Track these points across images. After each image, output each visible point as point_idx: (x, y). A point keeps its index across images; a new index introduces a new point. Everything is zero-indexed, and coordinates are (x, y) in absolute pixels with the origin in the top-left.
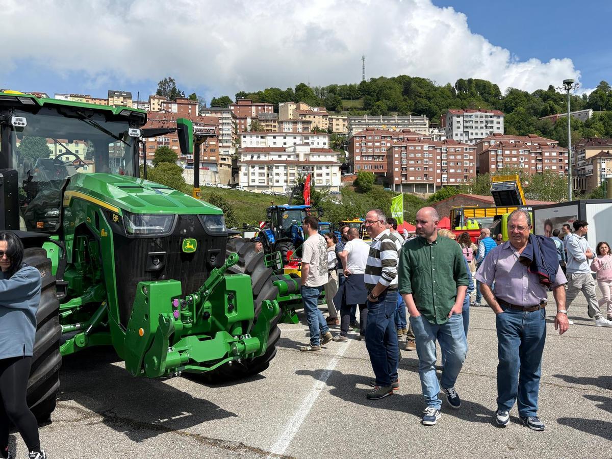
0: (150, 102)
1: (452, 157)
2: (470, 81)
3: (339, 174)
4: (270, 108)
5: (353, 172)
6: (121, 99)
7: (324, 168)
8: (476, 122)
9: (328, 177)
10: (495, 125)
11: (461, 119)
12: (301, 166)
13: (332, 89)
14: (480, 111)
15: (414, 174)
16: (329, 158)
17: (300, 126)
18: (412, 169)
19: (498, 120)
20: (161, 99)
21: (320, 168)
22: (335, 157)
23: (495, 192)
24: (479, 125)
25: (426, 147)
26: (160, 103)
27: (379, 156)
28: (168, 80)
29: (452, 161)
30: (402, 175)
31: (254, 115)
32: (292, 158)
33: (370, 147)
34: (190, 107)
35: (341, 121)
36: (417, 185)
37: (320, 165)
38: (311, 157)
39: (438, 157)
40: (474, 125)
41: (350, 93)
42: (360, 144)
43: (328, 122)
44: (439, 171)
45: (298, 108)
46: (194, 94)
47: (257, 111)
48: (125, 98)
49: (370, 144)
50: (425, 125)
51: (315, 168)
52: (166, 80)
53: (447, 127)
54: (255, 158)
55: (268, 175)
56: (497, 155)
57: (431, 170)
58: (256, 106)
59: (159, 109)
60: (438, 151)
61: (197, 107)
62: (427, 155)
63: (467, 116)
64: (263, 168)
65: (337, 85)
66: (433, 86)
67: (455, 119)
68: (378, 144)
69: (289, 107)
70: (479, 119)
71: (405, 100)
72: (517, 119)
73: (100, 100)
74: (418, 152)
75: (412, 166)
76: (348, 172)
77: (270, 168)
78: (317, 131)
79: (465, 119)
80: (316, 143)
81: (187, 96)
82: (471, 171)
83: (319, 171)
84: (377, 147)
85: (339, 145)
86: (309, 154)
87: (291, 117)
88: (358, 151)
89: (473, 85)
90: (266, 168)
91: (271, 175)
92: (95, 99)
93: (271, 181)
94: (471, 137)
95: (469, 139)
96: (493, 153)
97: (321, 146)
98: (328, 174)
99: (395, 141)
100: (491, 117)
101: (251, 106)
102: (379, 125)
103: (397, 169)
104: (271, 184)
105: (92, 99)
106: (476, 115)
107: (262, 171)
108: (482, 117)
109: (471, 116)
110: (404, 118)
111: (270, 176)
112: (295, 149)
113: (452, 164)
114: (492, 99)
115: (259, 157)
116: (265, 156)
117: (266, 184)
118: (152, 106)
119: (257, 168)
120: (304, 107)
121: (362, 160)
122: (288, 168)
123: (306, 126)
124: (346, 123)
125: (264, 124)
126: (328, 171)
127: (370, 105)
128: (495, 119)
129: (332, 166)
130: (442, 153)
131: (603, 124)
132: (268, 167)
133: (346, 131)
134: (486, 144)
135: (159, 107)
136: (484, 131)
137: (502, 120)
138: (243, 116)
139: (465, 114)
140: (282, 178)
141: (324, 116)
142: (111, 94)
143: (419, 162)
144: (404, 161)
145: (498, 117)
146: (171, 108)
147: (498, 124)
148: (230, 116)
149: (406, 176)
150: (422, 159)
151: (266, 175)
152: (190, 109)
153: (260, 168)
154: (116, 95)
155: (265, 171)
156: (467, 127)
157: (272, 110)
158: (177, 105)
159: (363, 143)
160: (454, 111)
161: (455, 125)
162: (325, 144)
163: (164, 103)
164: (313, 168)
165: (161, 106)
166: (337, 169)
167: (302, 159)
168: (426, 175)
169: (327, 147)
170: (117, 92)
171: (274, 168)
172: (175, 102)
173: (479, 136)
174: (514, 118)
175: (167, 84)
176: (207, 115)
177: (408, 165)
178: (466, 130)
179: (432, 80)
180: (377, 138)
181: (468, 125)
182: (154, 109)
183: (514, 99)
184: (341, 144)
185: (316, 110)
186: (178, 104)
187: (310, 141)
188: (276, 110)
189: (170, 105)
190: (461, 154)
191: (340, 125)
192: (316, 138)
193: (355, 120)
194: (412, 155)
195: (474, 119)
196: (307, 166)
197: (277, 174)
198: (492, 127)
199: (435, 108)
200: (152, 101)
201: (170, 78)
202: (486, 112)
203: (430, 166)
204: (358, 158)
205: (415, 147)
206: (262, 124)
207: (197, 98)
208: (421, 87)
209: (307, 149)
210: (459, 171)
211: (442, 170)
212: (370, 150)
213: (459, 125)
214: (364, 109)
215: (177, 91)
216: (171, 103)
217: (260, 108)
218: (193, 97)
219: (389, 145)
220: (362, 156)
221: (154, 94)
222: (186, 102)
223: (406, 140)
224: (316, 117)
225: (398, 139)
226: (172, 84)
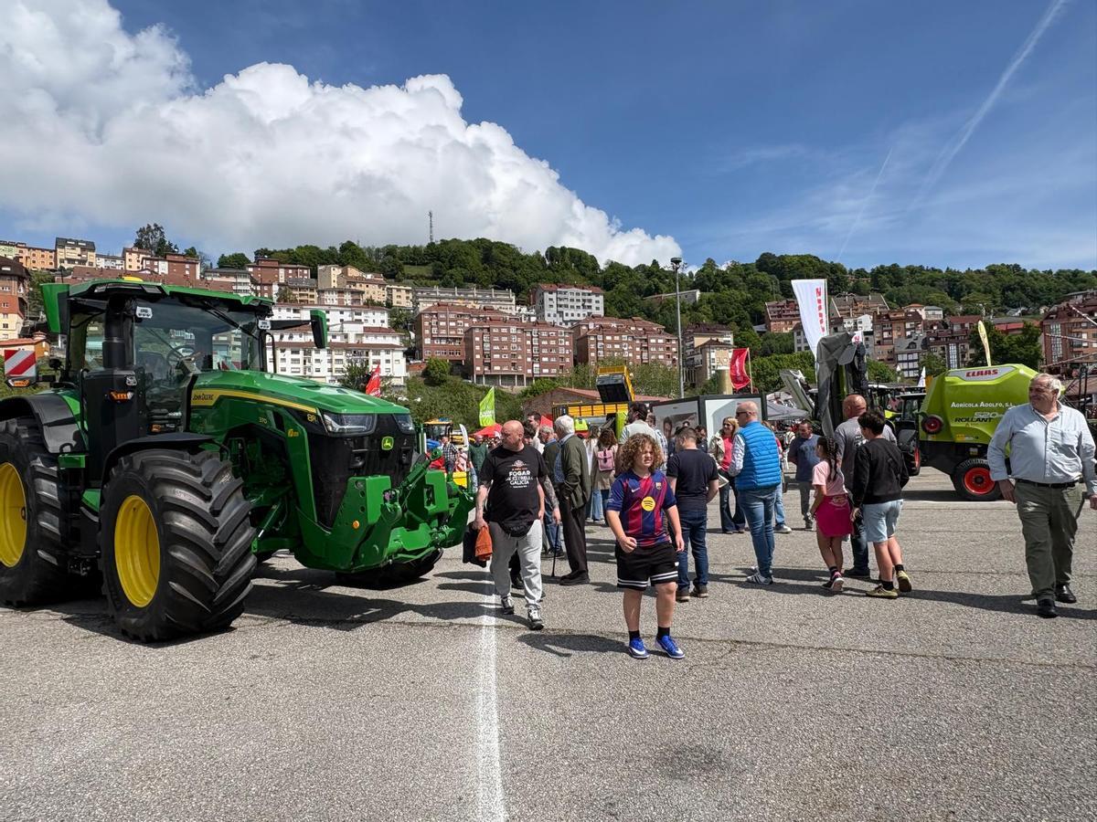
0: (124, 258)
1: (544, 343)
2: (563, 249)
3: (403, 361)
4: (306, 272)
5: (421, 359)
6: (78, 250)
7: (383, 353)
8: (572, 300)
9: (389, 366)
10: (594, 305)
11: (554, 296)
12: (350, 350)
13: (390, 251)
14: (575, 286)
15: (499, 362)
16: (389, 340)
17: (348, 298)
18: (497, 356)
19: (597, 299)
20: (143, 253)
21: (377, 353)
22: (398, 339)
23: (601, 386)
24: (575, 304)
25: (513, 330)
26: (140, 259)
27: (455, 339)
28: (153, 228)
29: (545, 347)
30: (485, 364)
31: (282, 280)
32: (338, 340)
33: (443, 328)
34: (187, 266)
35: (403, 293)
36: (503, 377)
37: (377, 349)
38: (364, 338)
39: (529, 342)
40: (570, 304)
41: (414, 256)
42: (430, 324)
43: (386, 293)
44: (529, 360)
45: (345, 273)
46: (193, 249)
47: (287, 275)
48: (83, 249)
49: (442, 324)
50: (511, 301)
51: (370, 353)
52: (149, 227)
53: (538, 305)
54: (286, 339)
55: (305, 361)
56: (597, 341)
57: (520, 357)
58: (285, 268)
59: (138, 267)
60: (528, 335)
61: (198, 267)
62: (514, 339)
63: (561, 293)
64: (297, 352)
65: (396, 246)
66: (518, 254)
67: (547, 295)
68: (453, 324)
69: (333, 272)
70: (575, 297)
71: (485, 269)
72: (618, 298)
73: (43, 250)
74: (504, 335)
75: (497, 352)
76: (414, 359)
77: (307, 353)
78: (372, 305)
79: (559, 296)
80: (370, 320)
81: (181, 251)
82: (568, 360)
83: (376, 357)
84: (452, 328)
85: (401, 323)
86: (362, 335)
87: (334, 285)
88: (427, 332)
89: (567, 256)
90: (302, 352)
91: (309, 362)
92: (34, 249)
93: (309, 370)
94: (566, 318)
95: (564, 321)
96: (592, 339)
97: (378, 324)
98: (388, 361)
99: (475, 320)
100: (589, 294)
101: (278, 268)
102: (453, 299)
103: (478, 356)
104: (308, 373)
105: (29, 249)
106: (572, 293)
107: (295, 356)
108: (578, 294)
109: (565, 293)
110: (485, 291)
111: (307, 363)
112: (342, 327)
113: (544, 351)
114: (589, 273)
115: (291, 337)
116: (301, 337)
117: (301, 374)
118: (128, 263)
119: (288, 352)
120: (353, 272)
121: (432, 343)
122: (333, 353)
123: (356, 297)
124: (410, 295)
125: (298, 293)
126: (389, 357)
127: (440, 274)
128: (594, 298)
129: (393, 350)
130: (532, 337)
131: (712, 308)
132: (305, 351)
133: (410, 305)
134: (584, 328)
135: (139, 264)
136: (581, 311)
137: (601, 298)
138: (267, 282)
139: (559, 290)
140: (325, 366)
141: (380, 285)
142: (61, 243)
143: (506, 348)
144: (487, 346)
145: (597, 295)
146: (157, 267)
147: (598, 304)
148: (249, 281)
149: (489, 365)
150: (508, 344)
151: (302, 361)
152: (187, 269)
153: (293, 352)
154: (70, 245)
155: (301, 356)
156: (561, 306)
157: (307, 275)
158: (166, 263)
159: (434, 321)
160: (545, 287)
161: (547, 303)
162: (383, 322)
163: (147, 259)
164: (367, 353)
165: (142, 263)
166: (401, 354)
167: (352, 340)
168: (514, 364)
169: (386, 325)
170: (71, 240)
171: (313, 352)
172: (165, 259)
173: (576, 318)
174: (614, 297)
175: (150, 234)
176: (215, 279)
177: (492, 352)
178: (560, 309)
179: (517, 246)
180: (452, 316)
181: (562, 303)
182: (130, 267)
183: (614, 273)
184: (404, 323)
185: (369, 276)
186: (169, 261)
187: (362, 317)
188: (314, 275)
189: (156, 263)
190: (556, 339)
191: (402, 298)
192: (370, 314)
193: (422, 292)
194: (496, 339)
195: (570, 297)
196: (359, 350)
197: (318, 361)
198: (590, 307)
199: (522, 280)
200: (128, 256)
201: (155, 225)
202: (583, 289)
203: (519, 353)
204: (427, 341)
205: (500, 329)
206: (294, 292)
207: (198, 254)
208: (505, 255)
209: (359, 328)
210: (553, 360)
211: (533, 358)
212: (443, 332)
213: (551, 303)
214: (434, 278)
215: (167, 243)
216: (157, 260)
217: (290, 271)
218: (191, 253)
219: (467, 325)
220: (433, 339)
221: (131, 245)
222: (181, 259)
223: (489, 319)
224: (370, 285)
225: (478, 318)
226: (159, 233)
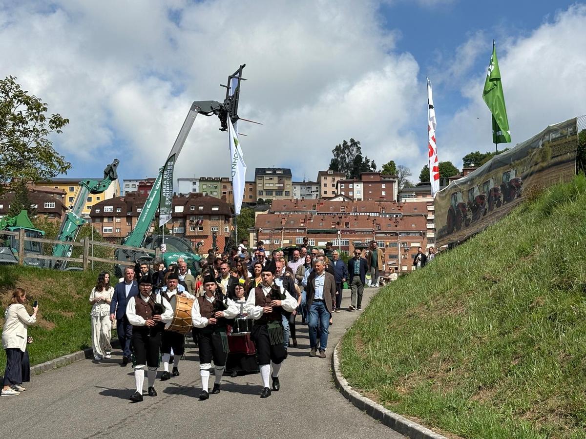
0: (319, 183)
6: (276, 180)
20: (337, 175)
26: (335, 183)
28: (349, 144)
34: (383, 186)
48: (280, 178)
52: (345, 143)
59: (333, 192)
61: (395, 186)
81: (378, 169)
118: (323, 189)
135: (334, 189)
142: (260, 173)
146: (352, 190)
152: (384, 190)
154: (268, 175)
158: (362, 185)
163: (342, 182)
165: (337, 188)
170: (268, 169)
172: (360, 180)
175: (347, 151)
176: (409, 200)
182: (325, 192)
186: (364, 182)
189: (351, 186)
200: (323, 182)
201: (352, 140)
215: (364, 160)
216: (353, 182)
218: (390, 168)
222: (378, 179)
226: (355, 149)
